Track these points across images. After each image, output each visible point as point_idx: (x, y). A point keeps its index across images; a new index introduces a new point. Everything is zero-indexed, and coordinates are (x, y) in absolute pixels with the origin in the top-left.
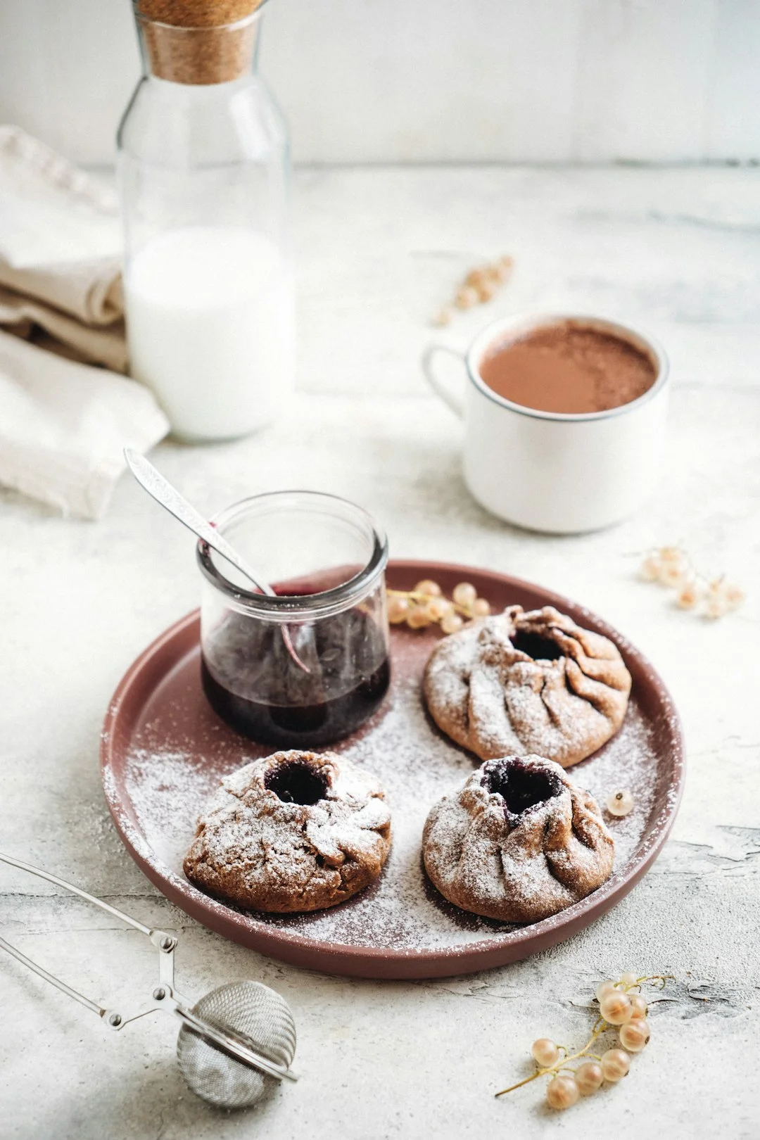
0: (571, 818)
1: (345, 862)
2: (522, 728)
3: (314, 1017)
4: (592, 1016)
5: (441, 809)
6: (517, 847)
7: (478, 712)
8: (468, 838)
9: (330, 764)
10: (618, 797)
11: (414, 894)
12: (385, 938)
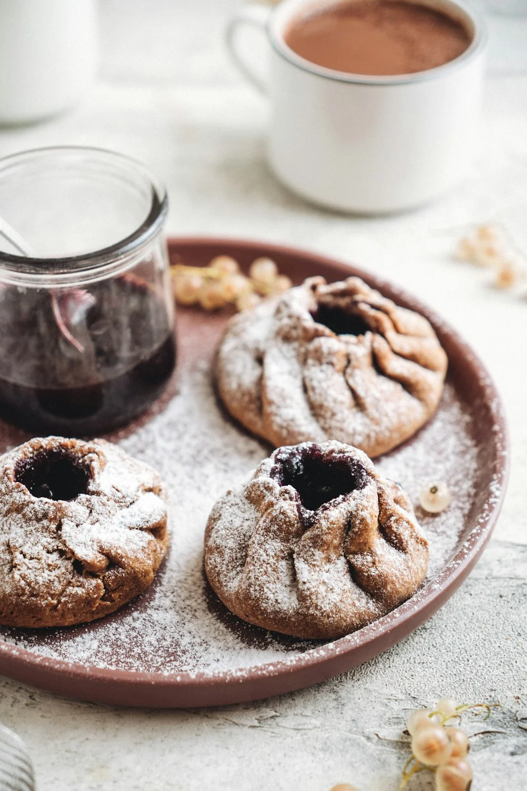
0: (377, 514)
1: (108, 568)
2: (322, 413)
3: (68, 755)
4: (403, 752)
5: (224, 505)
6: (312, 549)
7: (272, 394)
8: (254, 539)
9: (94, 452)
10: (433, 490)
11: (194, 604)
12: (157, 657)
